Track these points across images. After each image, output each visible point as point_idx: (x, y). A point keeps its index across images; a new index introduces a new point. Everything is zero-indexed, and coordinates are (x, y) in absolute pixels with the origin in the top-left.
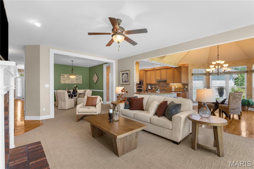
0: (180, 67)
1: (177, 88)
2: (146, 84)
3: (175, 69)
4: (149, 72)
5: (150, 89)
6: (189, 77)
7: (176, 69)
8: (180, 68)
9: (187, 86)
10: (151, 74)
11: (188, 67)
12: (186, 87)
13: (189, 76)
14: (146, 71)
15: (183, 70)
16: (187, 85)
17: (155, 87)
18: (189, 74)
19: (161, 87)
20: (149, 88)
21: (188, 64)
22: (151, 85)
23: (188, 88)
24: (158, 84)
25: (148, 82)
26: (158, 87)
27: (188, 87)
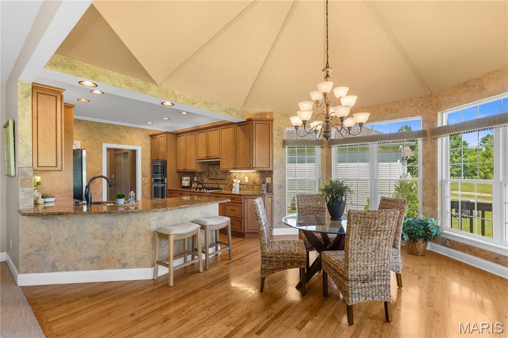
0: (249, 120)
1: (247, 185)
2: (179, 172)
3: (238, 127)
4: (182, 139)
5: (186, 185)
6: (275, 151)
7: (241, 128)
8: (251, 122)
9: (270, 177)
10: (186, 143)
11: (272, 120)
12: (268, 180)
13: (274, 147)
14: (177, 134)
15: (258, 129)
16: (270, 173)
17: (199, 180)
18: (275, 141)
19: (213, 181)
20: (183, 182)
21: (271, 113)
22: (191, 174)
23: (272, 183)
24: (207, 173)
25: (181, 168)
26: (205, 182)
27: (272, 179)
